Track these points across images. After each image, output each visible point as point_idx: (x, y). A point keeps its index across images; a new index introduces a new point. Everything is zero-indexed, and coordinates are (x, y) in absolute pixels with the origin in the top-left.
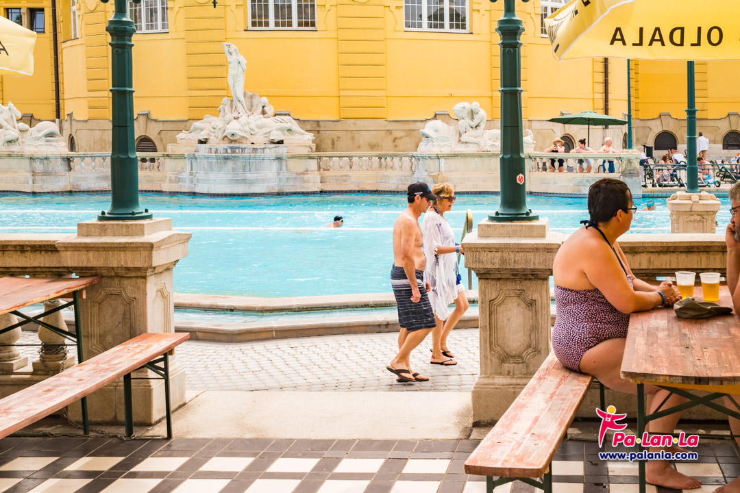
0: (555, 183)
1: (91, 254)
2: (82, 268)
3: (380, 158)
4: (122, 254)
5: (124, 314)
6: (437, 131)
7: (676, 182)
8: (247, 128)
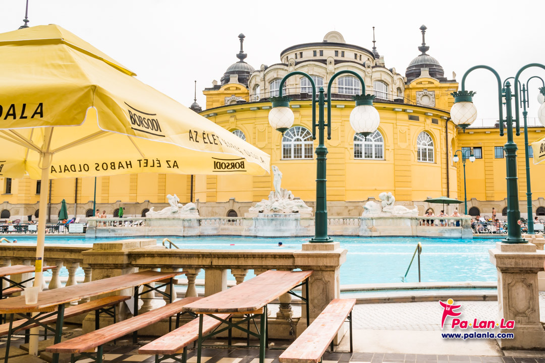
0: (429, 231)
1: (310, 259)
2: (304, 266)
3: (344, 219)
4: (325, 259)
5: (323, 289)
6: (371, 206)
7: (487, 231)
8: (282, 205)
